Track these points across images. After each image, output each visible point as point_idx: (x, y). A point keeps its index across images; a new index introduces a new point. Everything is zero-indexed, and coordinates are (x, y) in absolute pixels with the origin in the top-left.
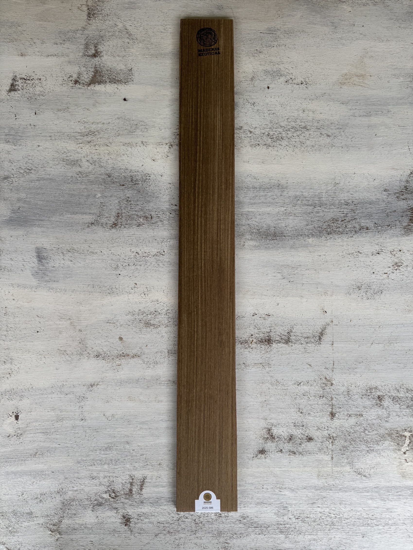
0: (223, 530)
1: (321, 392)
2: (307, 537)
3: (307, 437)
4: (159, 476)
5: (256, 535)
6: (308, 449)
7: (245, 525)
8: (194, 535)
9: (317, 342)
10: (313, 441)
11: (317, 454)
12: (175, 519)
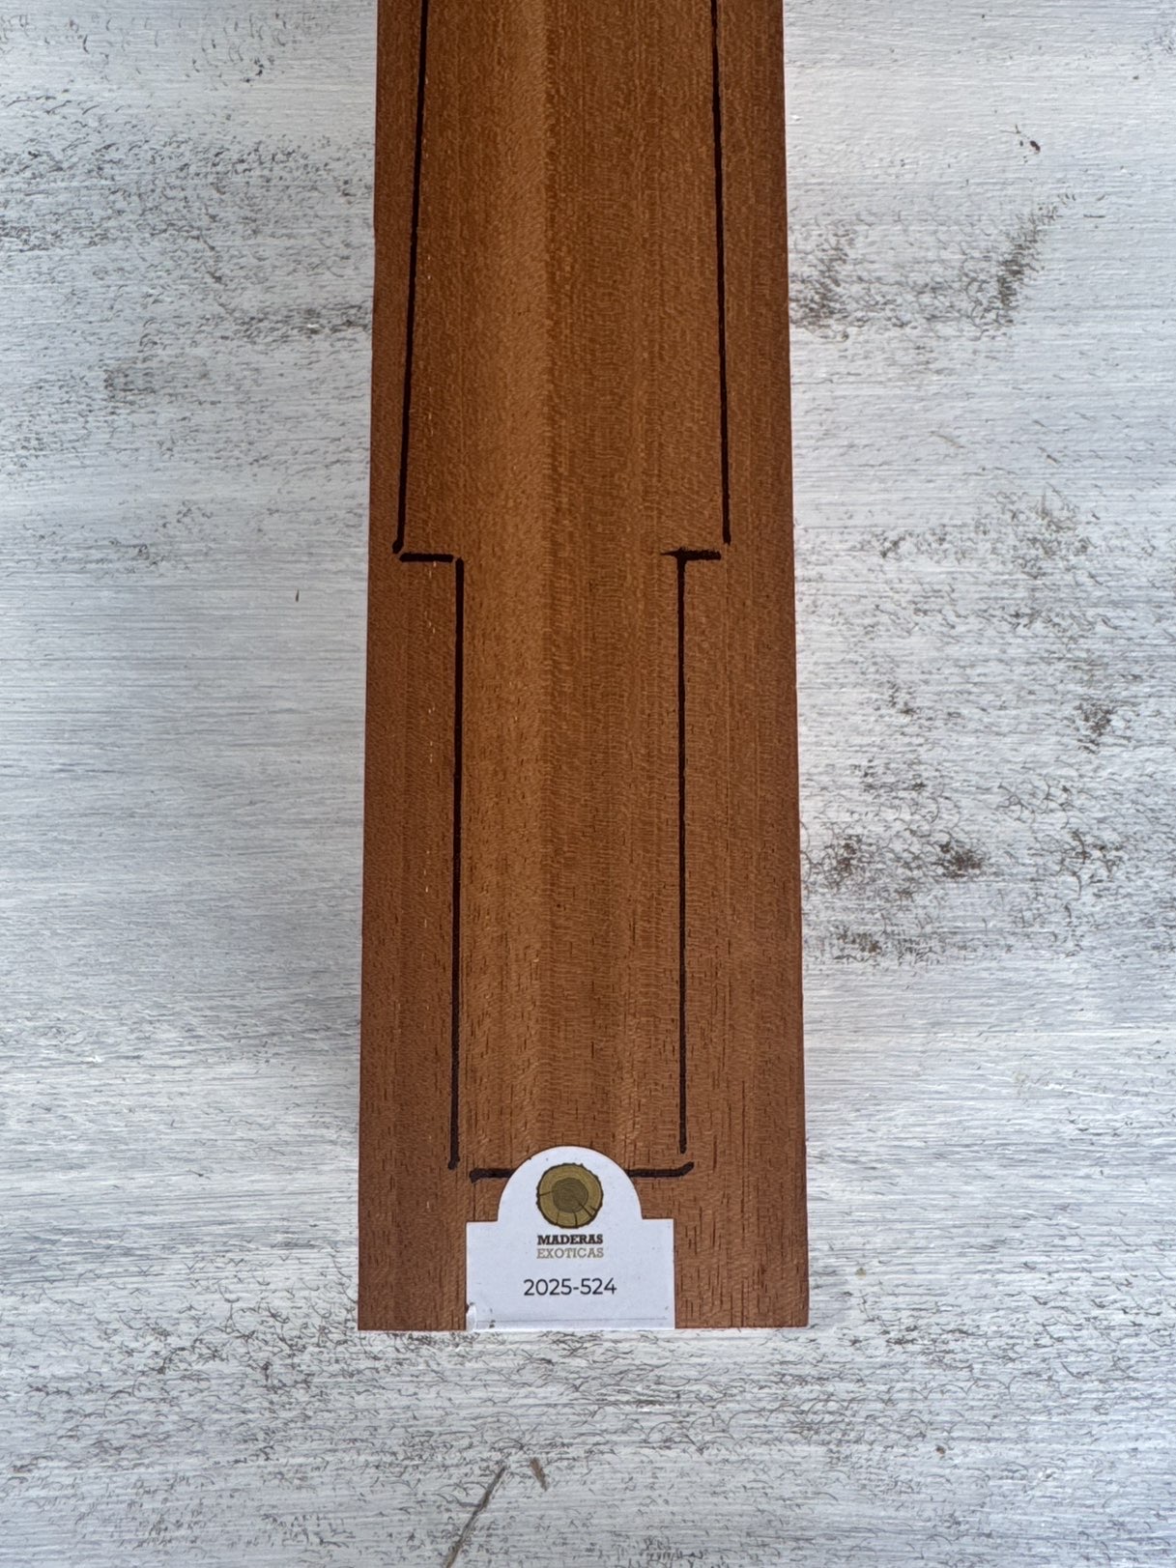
0: (440, 1423)
1: (1021, 593)
2: (965, 1454)
3: (945, 848)
4: (45, 1101)
5: (646, 1451)
6: (955, 919)
7: (577, 1388)
8: (261, 1462)
9: (992, 315)
10: (983, 874)
11: (1009, 948)
12: (139, 1361)
